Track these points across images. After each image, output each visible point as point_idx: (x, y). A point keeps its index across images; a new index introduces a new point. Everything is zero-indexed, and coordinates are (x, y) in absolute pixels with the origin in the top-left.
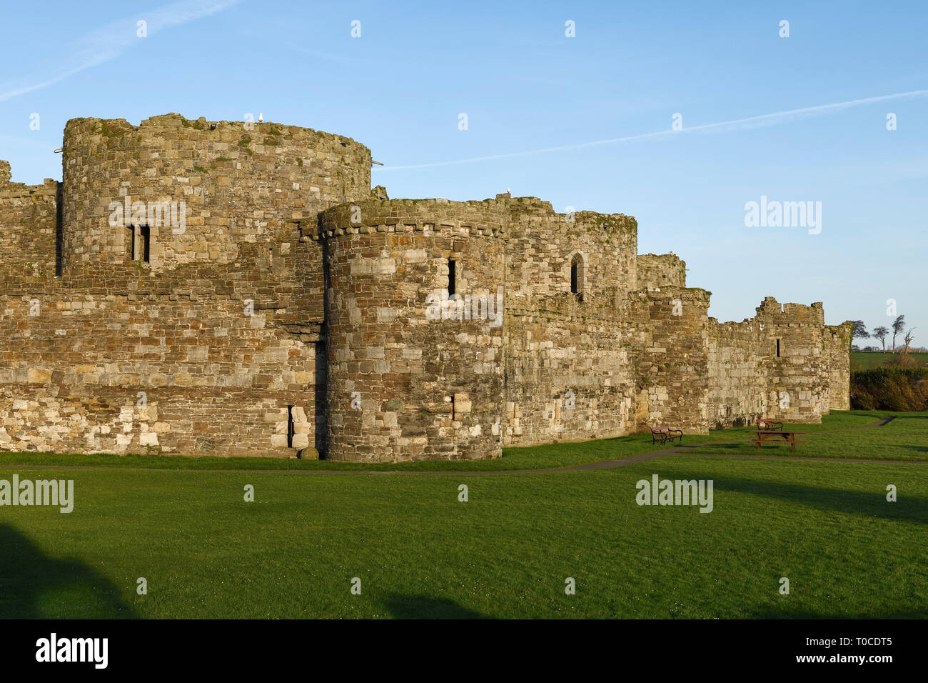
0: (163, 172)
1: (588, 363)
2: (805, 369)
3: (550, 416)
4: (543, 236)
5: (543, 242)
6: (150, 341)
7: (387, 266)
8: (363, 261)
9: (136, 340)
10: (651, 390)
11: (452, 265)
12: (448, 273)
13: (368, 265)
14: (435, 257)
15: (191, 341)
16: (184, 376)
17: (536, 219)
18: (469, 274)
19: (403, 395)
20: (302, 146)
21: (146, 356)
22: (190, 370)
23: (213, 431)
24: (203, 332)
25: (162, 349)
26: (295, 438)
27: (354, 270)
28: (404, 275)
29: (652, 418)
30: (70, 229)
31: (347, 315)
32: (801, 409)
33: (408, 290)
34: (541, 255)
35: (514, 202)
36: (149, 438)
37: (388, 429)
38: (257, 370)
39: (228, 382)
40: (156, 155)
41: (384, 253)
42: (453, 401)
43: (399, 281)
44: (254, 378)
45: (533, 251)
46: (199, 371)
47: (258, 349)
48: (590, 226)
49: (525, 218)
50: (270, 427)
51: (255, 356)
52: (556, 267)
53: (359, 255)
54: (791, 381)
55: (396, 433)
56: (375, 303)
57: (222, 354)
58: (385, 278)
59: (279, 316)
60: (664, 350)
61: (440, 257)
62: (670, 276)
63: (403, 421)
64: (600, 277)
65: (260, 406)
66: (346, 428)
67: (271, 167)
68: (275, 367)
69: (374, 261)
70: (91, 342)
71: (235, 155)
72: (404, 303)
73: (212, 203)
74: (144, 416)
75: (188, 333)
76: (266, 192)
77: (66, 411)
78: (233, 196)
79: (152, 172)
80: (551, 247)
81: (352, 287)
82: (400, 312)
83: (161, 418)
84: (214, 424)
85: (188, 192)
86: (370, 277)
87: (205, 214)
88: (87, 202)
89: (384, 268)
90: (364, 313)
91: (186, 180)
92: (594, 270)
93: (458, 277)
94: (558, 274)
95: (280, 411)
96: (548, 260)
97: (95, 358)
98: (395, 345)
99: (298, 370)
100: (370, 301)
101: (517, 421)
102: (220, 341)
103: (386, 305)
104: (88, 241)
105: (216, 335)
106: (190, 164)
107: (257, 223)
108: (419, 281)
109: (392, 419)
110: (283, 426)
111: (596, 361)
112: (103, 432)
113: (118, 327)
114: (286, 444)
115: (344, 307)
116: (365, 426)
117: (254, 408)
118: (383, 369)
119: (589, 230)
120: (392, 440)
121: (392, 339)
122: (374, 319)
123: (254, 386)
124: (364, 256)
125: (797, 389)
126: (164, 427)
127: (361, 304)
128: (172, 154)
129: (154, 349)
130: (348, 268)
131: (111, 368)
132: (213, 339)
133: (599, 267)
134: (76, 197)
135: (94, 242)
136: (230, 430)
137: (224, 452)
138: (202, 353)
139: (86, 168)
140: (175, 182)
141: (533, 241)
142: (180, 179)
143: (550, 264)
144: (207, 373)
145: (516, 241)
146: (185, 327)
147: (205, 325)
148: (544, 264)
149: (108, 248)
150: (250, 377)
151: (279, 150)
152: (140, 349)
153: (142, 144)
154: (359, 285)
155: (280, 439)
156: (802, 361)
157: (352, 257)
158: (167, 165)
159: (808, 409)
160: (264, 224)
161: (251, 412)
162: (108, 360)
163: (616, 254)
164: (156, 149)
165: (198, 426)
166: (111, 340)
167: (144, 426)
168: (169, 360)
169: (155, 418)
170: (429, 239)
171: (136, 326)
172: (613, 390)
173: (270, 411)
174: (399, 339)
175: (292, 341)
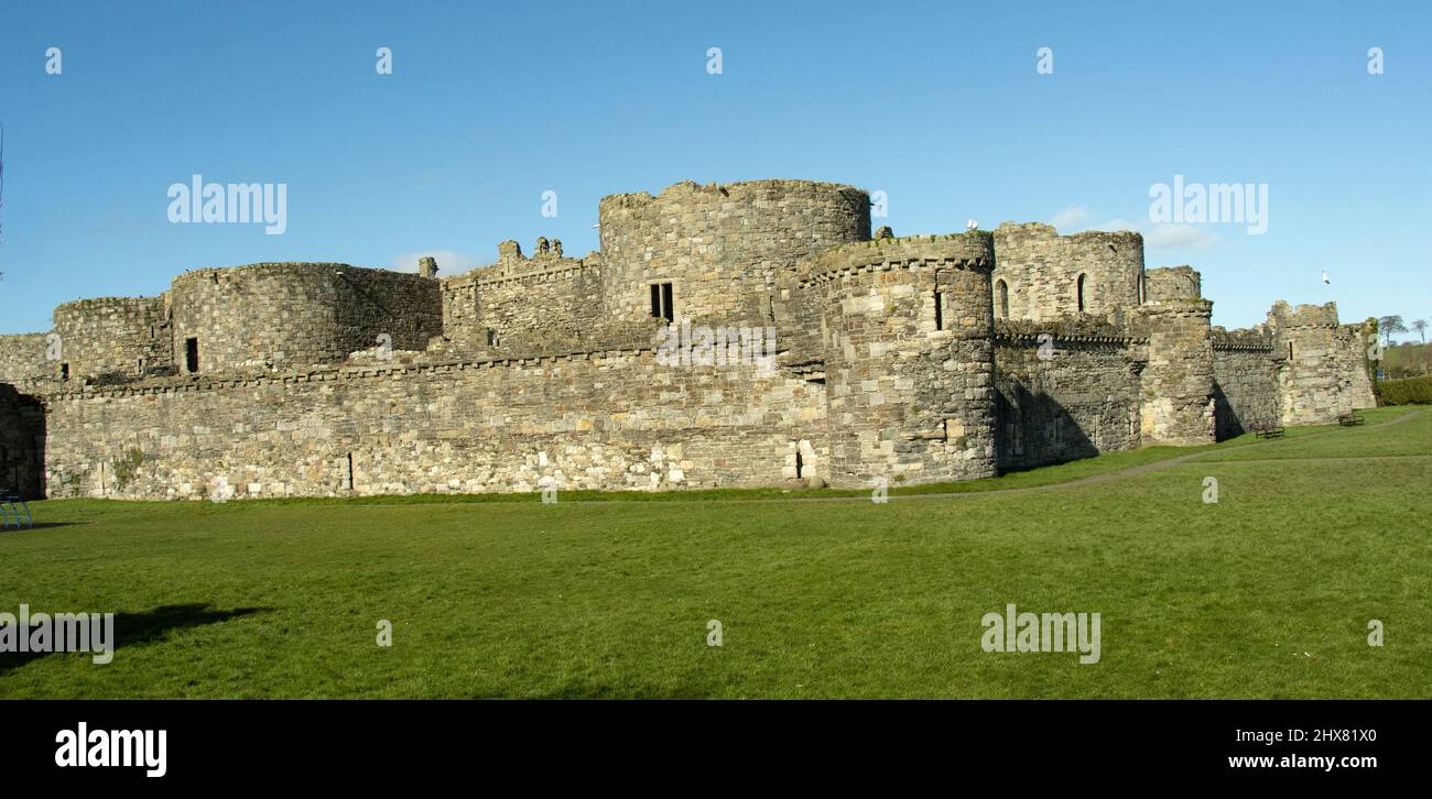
0: (681, 235)
1: (1089, 381)
2: (1319, 370)
3: (1051, 435)
4: (1048, 259)
5: (1048, 265)
6: (672, 388)
7: (875, 304)
8: (854, 300)
9: (660, 389)
10: (1156, 402)
11: (937, 297)
12: (934, 304)
13: (858, 304)
14: (921, 291)
15: (707, 386)
16: (703, 418)
17: (1040, 243)
18: (955, 304)
19: (898, 424)
20: (802, 197)
21: (670, 402)
22: (708, 413)
23: (731, 466)
24: (717, 377)
25: (683, 395)
26: (803, 469)
27: (845, 310)
28: (894, 309)
29: (1157, 430)
30: (608, 294)
31: (842, 353)
32: (1316, 411)
33: (897, 324)
34: (1047, 278)
35: (1017, 228)
36: (675, 475)
37: (885, 457)
38: (766, 409)
39: (741, 421)
40: (673, 221)
41: (873, 291)
42: (945, 428)
43: (888, 316)
44: (764, 417)
45: (1038, 275)
46: (716, 413)
47: (766, 390)
48: (1095, 246)
49: (1028, 243)
50: (780, 460)
51: (764, 397)
52: (1062, 288)
53: (850, 295)
54: (1305, 383)
55: (893, 459)
56: (865, 340)
57: (735, 396)
58: (875, 315)
59: (782, 359)
60: (1167, 362)
61: (926, 290)
62: (1184, 287)
63: (899, 450)
64: (1107, 294)
65: (770, 441)
66: (848, 458)
67: (774, 220)
68: (781, 405)
69: (864, 300)
70: (623, 393)
71: (742, 212)
72: (894, 337)
73: (724, 258)
74: (671, 456)
75: (704, 379)
76: (772, 244)
77: (608, 453)
78: (742, 249)
79: (672, 236)
80: (1056, 269)
81: (845, 326)
82: (891, 346)
83: (686, 457)
84: (733, 459)
85: (703, 250)
86: (860, 315)
87: (719, 269)
88: (619, 269)
89: (873, 305)
90: (857, 350)
91: (701, 240)
92: (1101, 288)
93: (943, 307)
94: (1064, 295)
95: (788, 446)
96: (1054, 282)
97: (628, 406)
98: (887, 378)
99: (802, 407)
100: (863, 338)
101: (1017, 441)
102: (732, 385)
103: (877, 341)
104: (622, 303)
105: (729, 379)
106: (702, 225)
107: (765, 273)
108: (907, 315)
109: (888, 447)
110: (792, 459)
111: (1097, 379)
112: (639, 471)
113: (644, 377)
114: (795, 474)
115: (839, 345)
116: (864, 455)
117: (765, 443)
118: (877, 400)
119: (1094, 249)
120: (890, 466)
121: (885, 372)
122: (867, 354)
123: (765, 424)
124: (855, 295)
125: (1312, 390)
126: (688, 465)
127: (855, 341)
128: (687, 218)
129: (675, 396)
130: (840, 309)
131: (641, 414)
132: (726, 384)
133: (1106, 285)
134: (611, 265)
135: (628, 304)
136: (746, 465)
137: (741, 485)
138: (717, 396)
139: (618, 239)
140: (691, 242)
141: (1038, 265)
142: (695, 240)
143: (1057, 286)
144: (722, 413)
145: (1022, 266)
146: (702, 374)
147: (718, 371)
148: (1051, 287)
149: (638, 308)
150: (761, 416)
151: (781, 204)
152: (664, 396)
153: (662, 212)
154: (851, 324)
155: (791, 470)
156: (1316, 363)
157: (844, 297)
158: (684, 228)
159: (1324, 410)
160: (771, 273)
161: (762, 447)
162: (638, 408)
163: (1122, 270)
164: (674, 215)
165: (718, 463)
166: (640, 391)
167: (672, 464)
168: (690, 405)
169: (681, 456)
170: (915, 274)
171: (659, 376)
172: (1116, 405)
173: (780, 445)
174: (891, 372)
175: (795, 381)
